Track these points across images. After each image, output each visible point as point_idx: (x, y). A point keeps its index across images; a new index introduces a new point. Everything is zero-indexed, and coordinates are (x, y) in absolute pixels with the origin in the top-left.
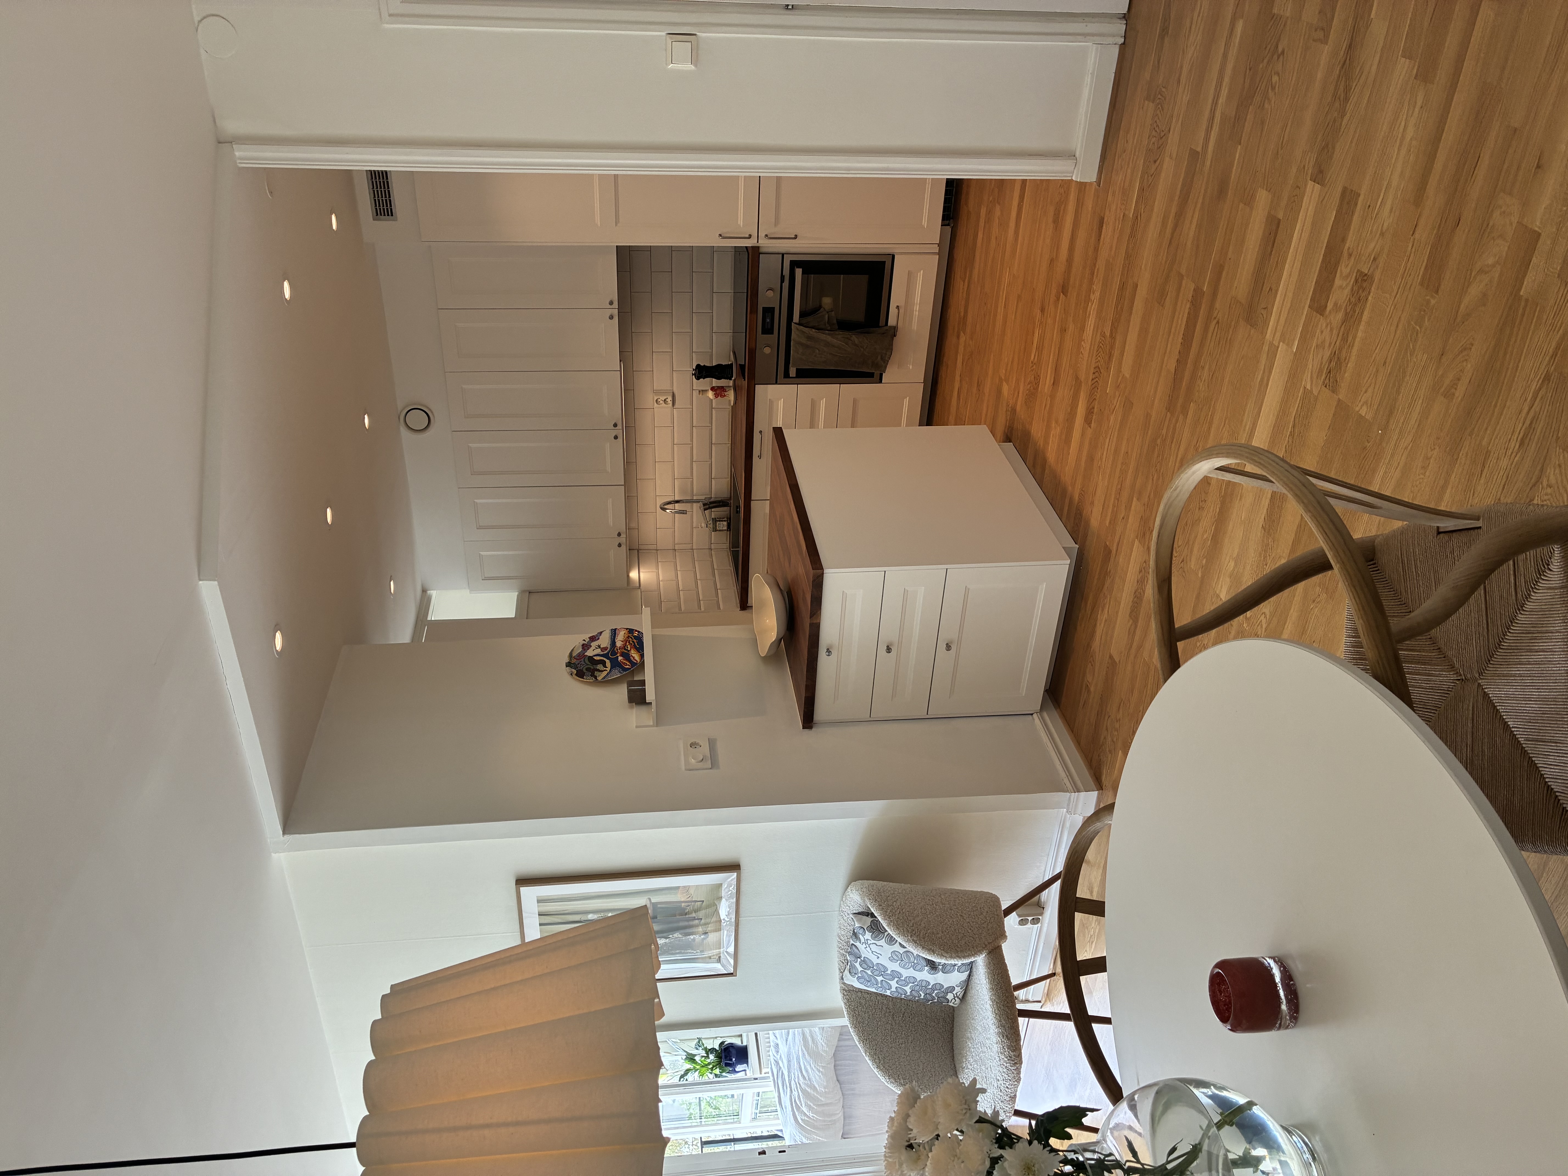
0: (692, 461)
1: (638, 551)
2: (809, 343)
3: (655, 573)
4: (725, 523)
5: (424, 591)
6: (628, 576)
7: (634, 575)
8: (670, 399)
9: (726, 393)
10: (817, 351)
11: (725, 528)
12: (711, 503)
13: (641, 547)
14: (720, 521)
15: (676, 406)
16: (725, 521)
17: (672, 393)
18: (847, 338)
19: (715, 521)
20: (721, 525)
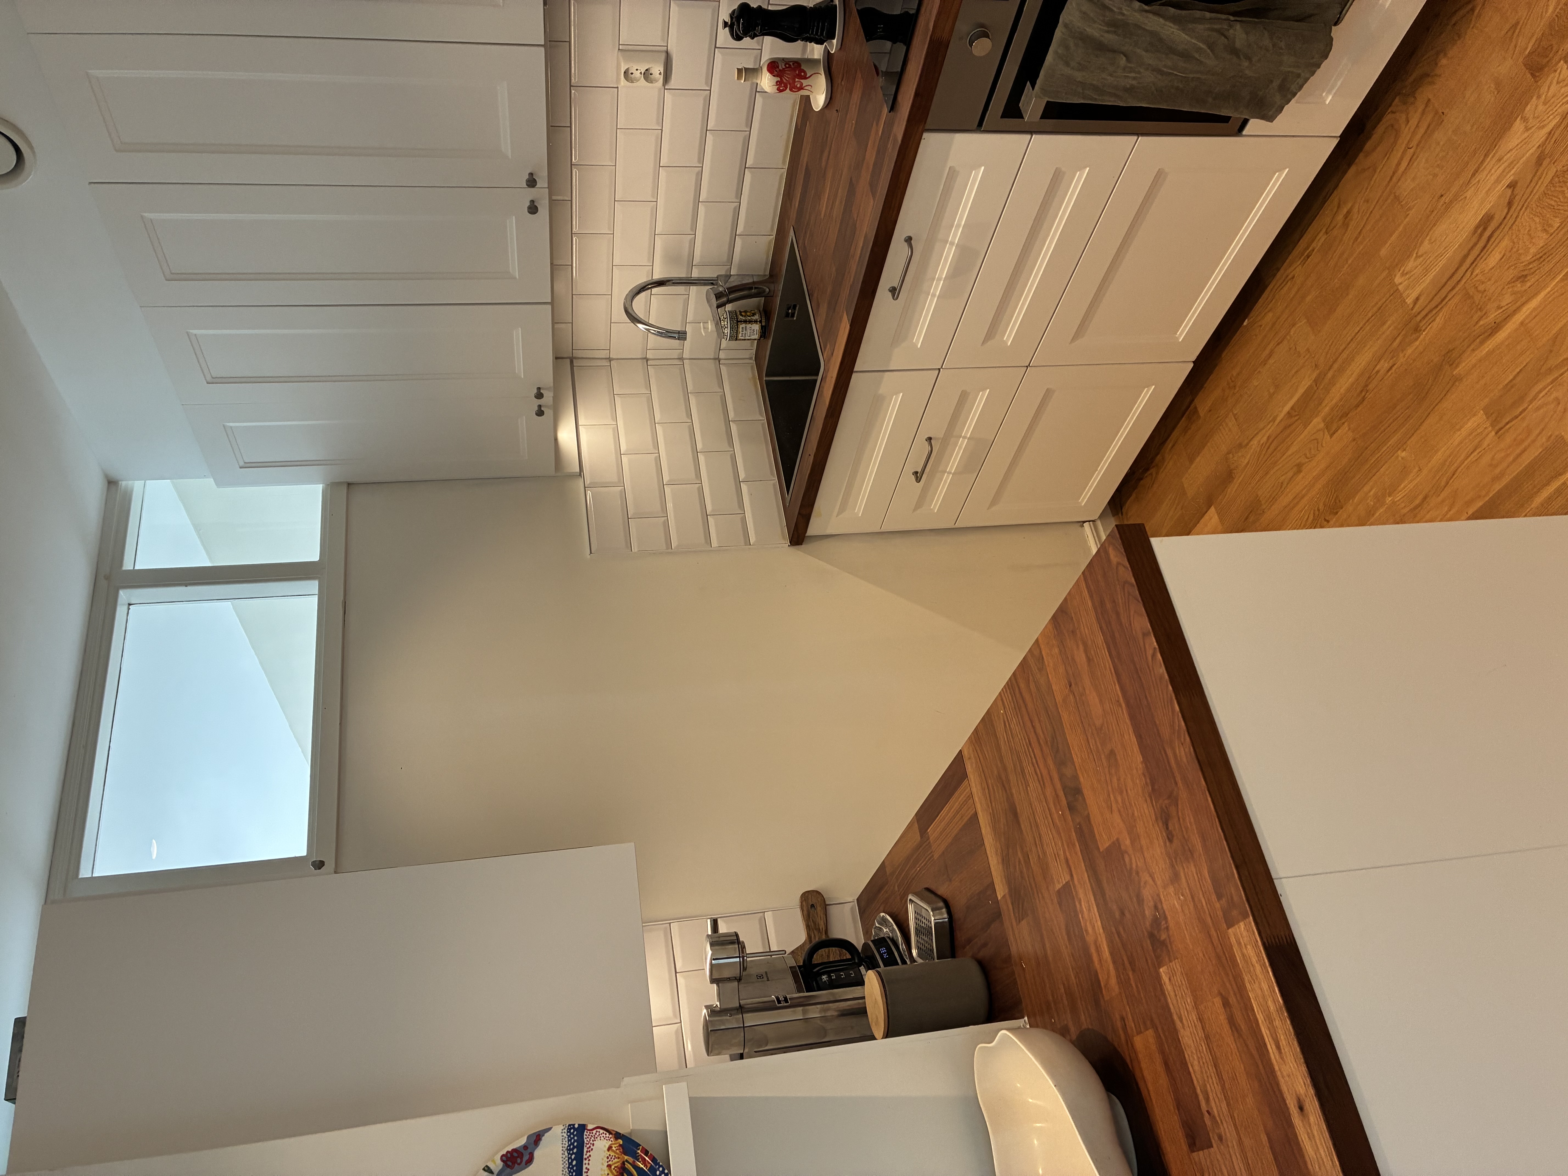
0: (697, 201)
1: (572, 362)
2: (1110, 38)
3: (611, 432)
4: (756, 327)
5: (111, 483)
6: (556, 439)
7: (566, 435)
8: (657, 70)
9: (805, 82)
10: (1123, 61)
11: (756, 337)
12: (732, 290)
13: (577, 354)
14: (745, 322)
15: (673, 84)
16: (756, 322)
17: (664, 56)
18: (1218, 31)
19: (736, 320)
20: (748, 331)
